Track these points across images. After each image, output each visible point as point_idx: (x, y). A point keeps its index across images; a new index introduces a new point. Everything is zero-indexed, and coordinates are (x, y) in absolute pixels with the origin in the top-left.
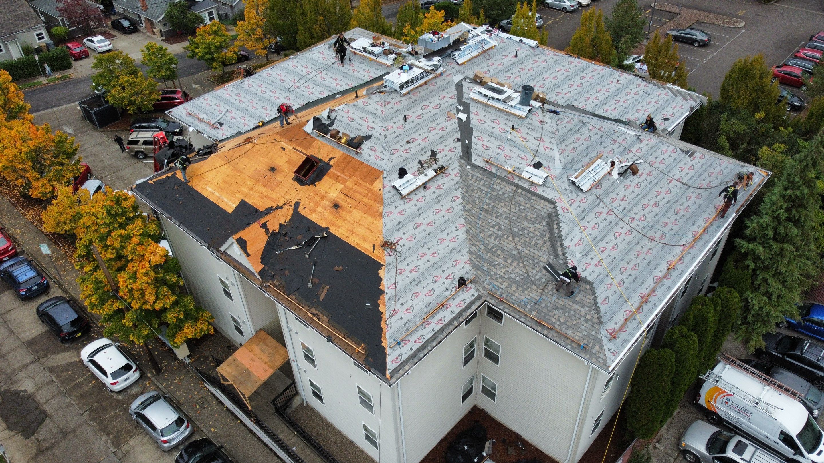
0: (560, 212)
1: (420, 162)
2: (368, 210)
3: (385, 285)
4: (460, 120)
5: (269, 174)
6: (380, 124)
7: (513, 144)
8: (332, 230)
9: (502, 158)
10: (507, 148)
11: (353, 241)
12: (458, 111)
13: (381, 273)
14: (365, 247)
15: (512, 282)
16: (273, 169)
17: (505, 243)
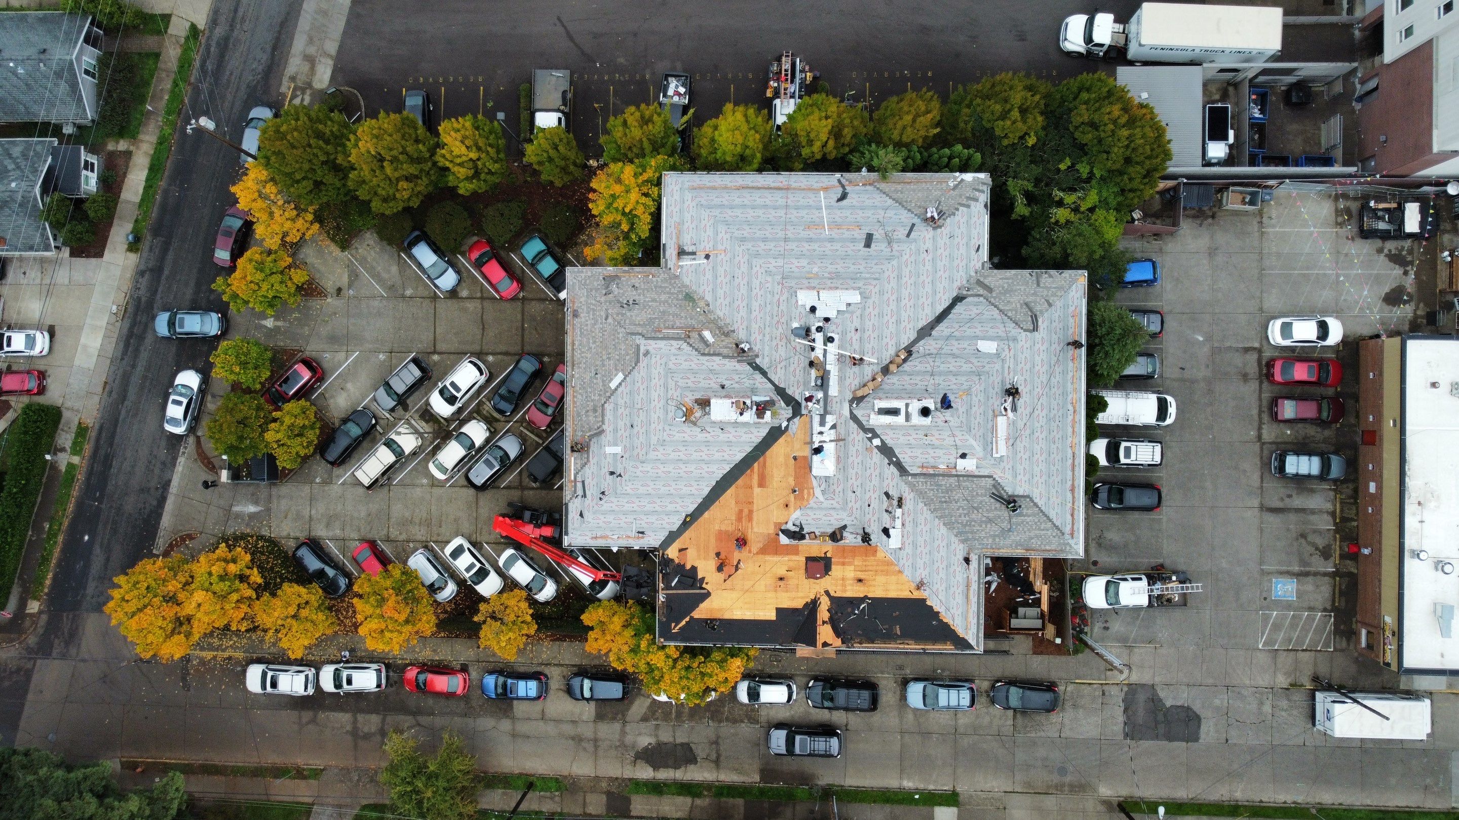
0: (1000, 481)
1: (887, 511)
2: (887, 573)
3: (936, 608)
4: (877, 447)
5: (781, 583)
6: (845, 514)
7: (933, 446)
8: (870, 595)
9: (931, 461)
10: (931, 451)
11: (892, 594)
12: (870, 439)
13: (928, 603)
14: (905, 594)
15: (994, 536)
16: (781, 579)
17: (974, 516)
